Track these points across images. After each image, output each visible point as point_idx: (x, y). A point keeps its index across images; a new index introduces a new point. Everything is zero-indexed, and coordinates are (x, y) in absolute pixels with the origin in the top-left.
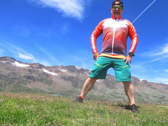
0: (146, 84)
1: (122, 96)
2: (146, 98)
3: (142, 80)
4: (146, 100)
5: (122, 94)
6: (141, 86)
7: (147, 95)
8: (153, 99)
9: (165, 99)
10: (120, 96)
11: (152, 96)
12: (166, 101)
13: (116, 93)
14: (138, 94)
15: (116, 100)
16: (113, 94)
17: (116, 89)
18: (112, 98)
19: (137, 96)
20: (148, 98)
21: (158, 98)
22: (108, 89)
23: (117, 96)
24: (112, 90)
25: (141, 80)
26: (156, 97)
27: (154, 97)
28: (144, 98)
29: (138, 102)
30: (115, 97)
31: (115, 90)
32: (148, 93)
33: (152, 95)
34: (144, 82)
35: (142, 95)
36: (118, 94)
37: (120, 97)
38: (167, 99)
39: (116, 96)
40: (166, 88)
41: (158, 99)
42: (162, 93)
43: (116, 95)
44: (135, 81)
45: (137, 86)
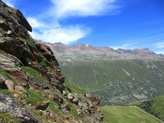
1: (70, 57)
2: (91, 57)
3: (88, 45)
4: (91, 58)
5: (70, 56)
6: (87, 49)
7: (91, 55)
8: (96, 57)
9: (106, 56)
11: (96, 55)
12: (107, 57)
13: (64, 55)
15: (65, 60)
16: (62, 56)
17: (66, 52)
18: (61, 59)
19: (84, 56)
20: (92, 57)
21: (101, 56)
22: (58, 53)
23: (66, 57)
24: (62, 53)
25: (87, 45)
26: (99, 55)
27: (97, 55)
28: (89, 58)
29: (84, 60)
30: (64, 58)
31: (64, 53)
32: (93, 53)
33: (96, 54)
34: (89, 47)
35: (88, 55)
36: (67, 56)
37: (68, 58)
38: (108, 56)
40: (107, 50)
42: (104, 52)
43: (64, 56)
44: (82, 46)
45: (84, 50)
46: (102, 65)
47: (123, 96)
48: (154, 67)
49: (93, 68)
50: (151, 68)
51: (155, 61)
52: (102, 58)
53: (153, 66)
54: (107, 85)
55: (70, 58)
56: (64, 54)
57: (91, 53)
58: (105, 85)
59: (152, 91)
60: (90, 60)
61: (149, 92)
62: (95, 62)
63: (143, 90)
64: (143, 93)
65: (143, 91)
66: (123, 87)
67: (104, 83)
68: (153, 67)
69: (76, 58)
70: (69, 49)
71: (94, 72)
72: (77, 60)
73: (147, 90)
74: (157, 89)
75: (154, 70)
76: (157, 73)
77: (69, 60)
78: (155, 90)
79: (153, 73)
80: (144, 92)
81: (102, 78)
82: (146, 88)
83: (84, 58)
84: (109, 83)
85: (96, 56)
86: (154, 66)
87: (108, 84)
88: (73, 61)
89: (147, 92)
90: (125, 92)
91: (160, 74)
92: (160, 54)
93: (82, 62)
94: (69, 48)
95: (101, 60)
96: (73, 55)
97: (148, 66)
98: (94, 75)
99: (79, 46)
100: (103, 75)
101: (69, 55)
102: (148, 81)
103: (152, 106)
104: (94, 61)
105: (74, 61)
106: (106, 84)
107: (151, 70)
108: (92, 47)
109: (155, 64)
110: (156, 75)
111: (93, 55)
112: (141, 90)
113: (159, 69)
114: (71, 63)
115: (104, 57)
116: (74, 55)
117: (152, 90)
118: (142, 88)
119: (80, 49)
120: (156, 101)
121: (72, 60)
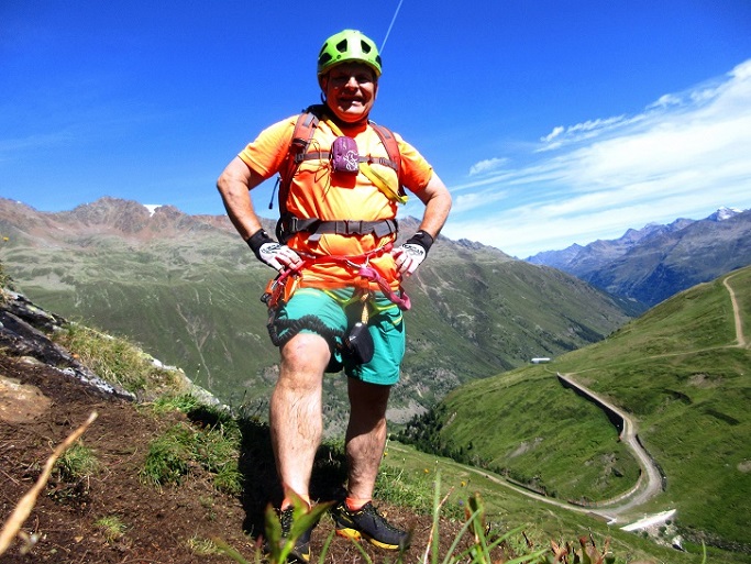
0: (174, 219)
1: (56, 265)
2: (175, 263)
3: (155, 206)
4: (175, 267)
5: (55, 260)
6: (154, 228)
7: (175, 252)
8: (200, 262)
9: (247, 255)
10: (47, 266)
11: (199, 252)
13: (21, 259)
14: (139, 253)
19: (135, 259)
20: (181, 260)
21: (223, 255)
23: (30, 268)
25: (151, 208)
26: (215, 252)
27: (205, 253)
28: (166, 265)
29: (137, 278)
31: (21, 247)
32: (182, 244)
33: (197, 247)
34: (163, 214)
35: (157, 254)
36: (35, 260)
37: (44, 272)
39: (20, 269)
41: (221, 258)
43: (20, 265)
44: (126, 214)
45: (137, 231)
46: (233, 295)
47: (333, 422)
48: (443, 289)
49: (185, 315)
50: (432, 294)
51: (447, 267)
52: (227, 265)
53: (439, 285)
54: (258, 384)
55: (59, 272)
56: (15, 251)
57: (173, 243)
58: (252, 385)
59: (442, 384)
60: (170, 276)
61: (434, 388)
62: (195, 285)
63: (411, 384)
64: (412, 395)
65: (410, 389)
66: (332, 383)
67: (246, 380)
68: (439, 291)
69: (94, 272)
70: (48, 225)
71: (191, 330)
72: (98, 279)
73: (425, 384)
74: (460, 375)
75: (446, 301)
76: (456, 312)
77: (52, 284)
78: (452, 376)
79: (443, 313)
80: (415, 391)
81: (233, 358)
82: (420, 373)
83: (137, 268)
84: (266, 375)
85: (197, 255)
86: (445, 284)
87: (265, 380)
88: (72, 288)
89: (427, 389)
90: (340, 405)
91: (465, 315)
92: (460, 241)
93: (125, 289)
94: (52, 222)
95: (223, 273)
96: (75, 259)
97: (424, 286)
98: (192, 344)
99: (106, 210)
100: (239, 341)
101: (50, 258)
102: (427, 347)
103: (443, 429)
104: (190, 279)
105: (78, 285)
106: (253, 381)
107: (436, 303)
108: (177, 214)
109: (446, 277)
110: (453, 320)
111: (182, 255)
112: (405, 386)
113: (462, 293)
114: (66, 295)
115: (240, 259)
116: (79, 254)
117: (442, 380)
118: (408, 378)
119: (116, 226)
120: (456, 404)
121: (69, 280)
